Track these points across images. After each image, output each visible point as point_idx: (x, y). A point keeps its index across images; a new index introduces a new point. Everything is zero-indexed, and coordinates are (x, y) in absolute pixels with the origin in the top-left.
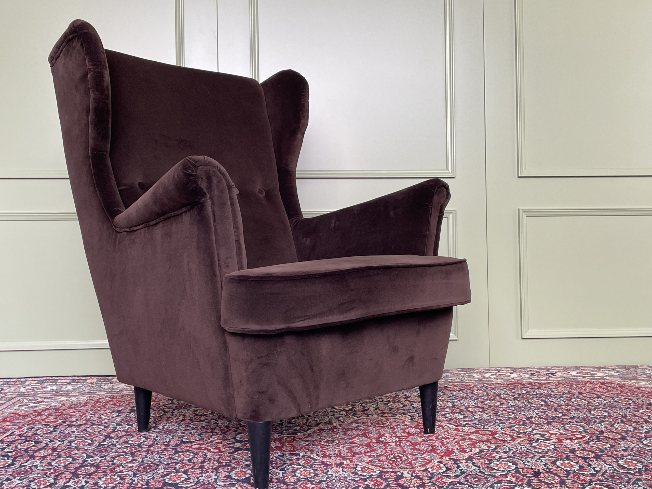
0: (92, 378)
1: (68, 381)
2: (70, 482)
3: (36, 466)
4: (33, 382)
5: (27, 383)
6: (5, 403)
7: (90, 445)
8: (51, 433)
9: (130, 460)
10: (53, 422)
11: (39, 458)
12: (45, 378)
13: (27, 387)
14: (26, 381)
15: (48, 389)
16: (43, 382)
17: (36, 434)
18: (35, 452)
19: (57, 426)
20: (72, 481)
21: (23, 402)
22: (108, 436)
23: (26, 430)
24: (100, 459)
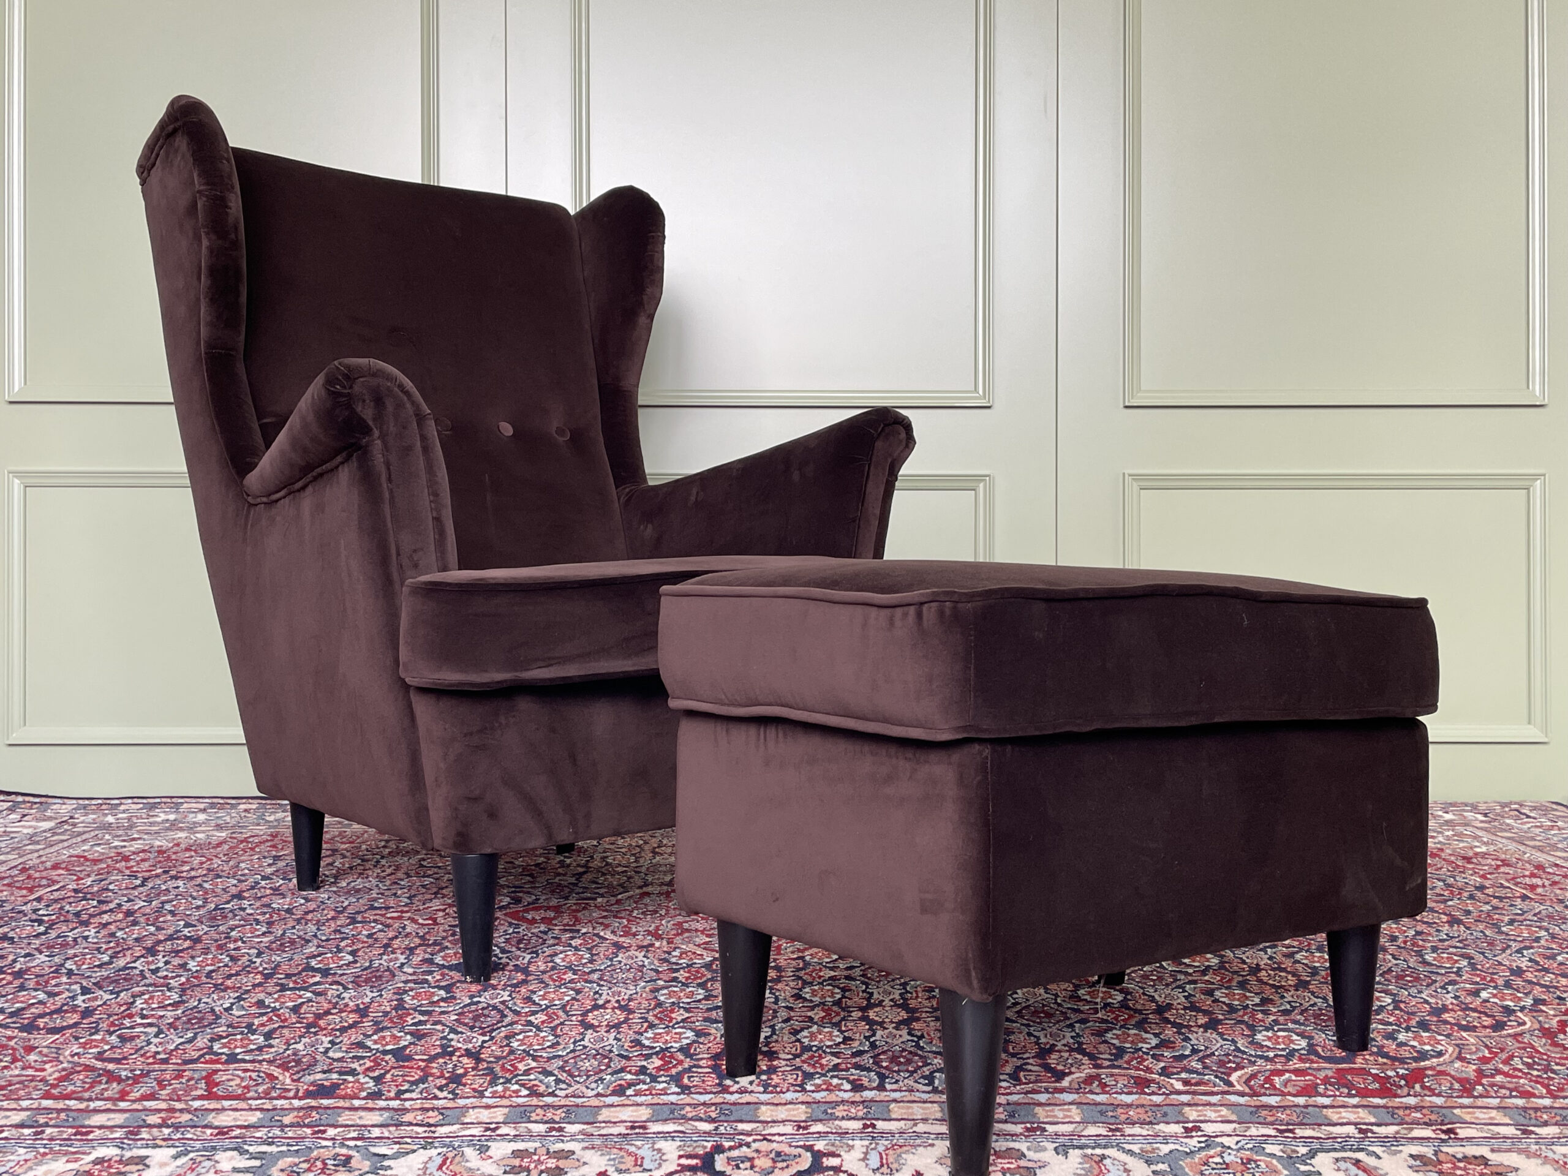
0: (250, 801)
1: (202, 806)
2: (138, 962)
3: (86, 938)
4: (134, 806)
5: (122, 807)
6: (68, 839)
7: (198, 908)
8: (133, 888)
9: (260, 933)
10: (146, 871)
11: (97, 925)
12: (158, 800)
13: (120, 816)
14: (121, 804)
15: (159, 820)
16: (153, 806)
17: (107, 889)
18: (91, 916)
19: (149, 878)
20: (142, 959)
21: (101, 839)
22: (239, 896)
23: (89, 883)
24: (206, 929)
